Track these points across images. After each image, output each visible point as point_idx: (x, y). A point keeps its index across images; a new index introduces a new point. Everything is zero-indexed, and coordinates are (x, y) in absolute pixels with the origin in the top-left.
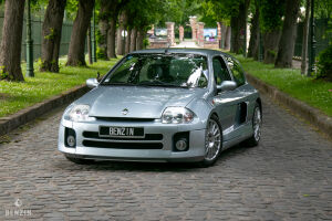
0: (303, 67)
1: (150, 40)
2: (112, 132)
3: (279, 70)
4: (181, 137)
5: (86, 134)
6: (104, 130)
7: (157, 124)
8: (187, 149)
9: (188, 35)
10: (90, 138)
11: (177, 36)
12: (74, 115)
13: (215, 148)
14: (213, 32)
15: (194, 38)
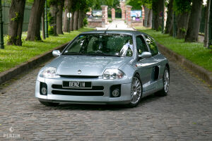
0: (205, 41)
1: (89, 20)
2: (71, 85)
3: (188, 44)
4: (116, 88)
5: (54, 86)
6: (66, 84)
7: (100, 80)
8: (119, 96)
9: (119, 15)
10: (57, 89)
11: (110, 16)
12: (46, 74)
13: (137, 95)
14: (138, 13)
15: (123, 18)
